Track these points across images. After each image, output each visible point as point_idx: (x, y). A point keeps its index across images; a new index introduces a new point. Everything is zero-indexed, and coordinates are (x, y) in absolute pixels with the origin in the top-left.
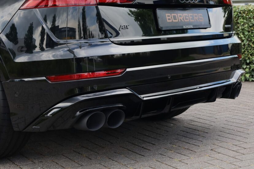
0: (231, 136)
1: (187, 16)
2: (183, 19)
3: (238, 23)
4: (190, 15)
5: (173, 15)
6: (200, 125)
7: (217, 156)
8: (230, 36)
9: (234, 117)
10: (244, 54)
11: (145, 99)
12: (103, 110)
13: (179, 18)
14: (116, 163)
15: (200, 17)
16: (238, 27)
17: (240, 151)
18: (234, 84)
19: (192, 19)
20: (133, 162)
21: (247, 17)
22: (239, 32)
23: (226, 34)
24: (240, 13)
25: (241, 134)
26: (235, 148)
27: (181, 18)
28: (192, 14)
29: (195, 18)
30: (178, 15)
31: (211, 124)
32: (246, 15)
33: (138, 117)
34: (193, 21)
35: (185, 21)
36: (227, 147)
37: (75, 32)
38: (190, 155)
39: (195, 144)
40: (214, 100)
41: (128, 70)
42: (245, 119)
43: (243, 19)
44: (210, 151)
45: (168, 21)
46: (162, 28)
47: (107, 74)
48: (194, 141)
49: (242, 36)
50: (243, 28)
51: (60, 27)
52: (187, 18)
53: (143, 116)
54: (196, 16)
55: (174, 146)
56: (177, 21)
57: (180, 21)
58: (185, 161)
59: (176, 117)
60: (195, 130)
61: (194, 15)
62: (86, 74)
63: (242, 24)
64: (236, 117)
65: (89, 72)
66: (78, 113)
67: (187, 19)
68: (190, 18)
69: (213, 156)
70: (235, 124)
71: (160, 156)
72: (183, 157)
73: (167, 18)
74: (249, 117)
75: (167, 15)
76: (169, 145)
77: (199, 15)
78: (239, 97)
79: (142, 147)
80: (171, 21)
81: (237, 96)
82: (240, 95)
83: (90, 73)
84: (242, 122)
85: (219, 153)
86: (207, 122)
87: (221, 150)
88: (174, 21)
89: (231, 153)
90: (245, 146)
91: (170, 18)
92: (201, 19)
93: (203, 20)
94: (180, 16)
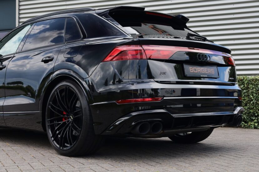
0: (234, 151)
1: (203, 70)
2: (201, 71)
3: (249, 88)
5: (194, 68)
9: (240, 143)
10: (253, 110)
11: (176, 117)
13: (198, 70)
14: (157, 159)
15: (212, 71)
16: (249, 91)
17: (239, 157)
19: (206, 72)
21: (255, 83)
22: (249, 94)
24: (250, 81)
25: (242, 150)
26: (235, 155)
27: (200, 70)
28: (206, 69)
29: (209, 71)
32: (254, 82)
34: (207, 73)
35: (202, 72)
36: (230, 155)
38: (205, 157)
39: (210, 153)
41: (165, 98)
43: (252, 85)
44: (218, 156)
45: (191, 71)
46: (187, 75)
49: (252, 97)
50: (252, 91)
54: (209, 70)
55: (196, 154)
56: (197, 72)
57: (198, 72)
58: (202, 160)
61: (208, 69)
63: (251, 88)
66: (133, 124)
67: (204, 71)
68: (206, 71)
70: (239, 146)
71: (186, 157)
73: (191, 69)
75: (190, 68)
76: (193, 153)
77: (211, 69)
80: (193, 71)
83: (142, 99)
85: (224, 157)
87: (227, 156)
88: (195, 72)
89: (232, 157)
90: (243, 154)
91: (192, 69)
92: (213, 72)
93: (214, 73)
94: (199, 69)
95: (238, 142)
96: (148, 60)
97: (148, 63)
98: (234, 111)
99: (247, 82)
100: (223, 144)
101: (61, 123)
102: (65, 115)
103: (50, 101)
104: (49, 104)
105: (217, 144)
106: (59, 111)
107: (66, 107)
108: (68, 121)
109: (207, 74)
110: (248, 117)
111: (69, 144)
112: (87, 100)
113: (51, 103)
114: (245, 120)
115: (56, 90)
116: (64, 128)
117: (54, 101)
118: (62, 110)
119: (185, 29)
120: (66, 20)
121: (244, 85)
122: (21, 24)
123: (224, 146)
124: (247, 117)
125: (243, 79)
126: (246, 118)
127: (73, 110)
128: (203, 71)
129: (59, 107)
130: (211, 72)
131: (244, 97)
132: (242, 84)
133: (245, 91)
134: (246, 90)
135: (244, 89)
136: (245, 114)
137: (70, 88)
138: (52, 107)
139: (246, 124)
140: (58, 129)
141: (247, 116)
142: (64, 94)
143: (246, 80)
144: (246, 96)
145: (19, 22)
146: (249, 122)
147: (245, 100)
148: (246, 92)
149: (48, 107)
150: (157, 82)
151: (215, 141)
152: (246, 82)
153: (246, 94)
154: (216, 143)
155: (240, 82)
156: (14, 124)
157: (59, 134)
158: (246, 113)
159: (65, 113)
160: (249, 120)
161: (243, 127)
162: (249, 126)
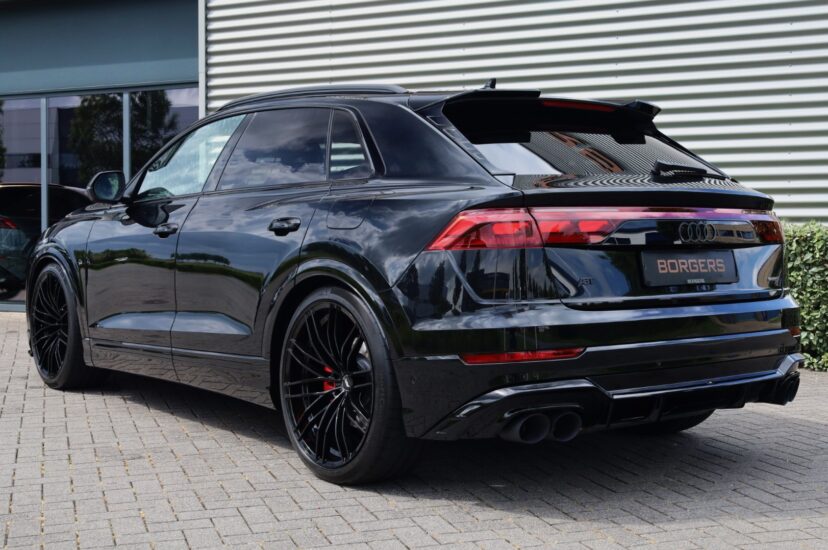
0: (775, 470)
1: (694, 263)
2: (688, 268)
4: (700, 261)
5: (669, 261)
6: (726, 447)
7: (741, 500)
8: (777, 296)
9: (791, 438)
11: (615, 397)
12: (546, 412)
13: (681, 267)
14: (567, 500)
15: (719, 265)
17: (785, 496)
18: (780, 379)
19: (703, 268)
20: (595, 500)
23: (773, 293)
25: (796, 468)
26: (777, 490)
27: (685, 267)
28: (704, 260)
29: (709, 266)
30: (680, 261)
31: (746, 447)
33: (604, 426)
34: (705, 271)
35: (692, 271)
36: (762, 487)
37: (508, 281)
38: (693, 496)
39: (709, 479)
40: (742, 406)
41: (589, 349)
42: (812, 442)
44: (730, 492)
45: (661, 271)
46: (649, 283)
47: (554, 354)
48: (707, 473)
51: (485, 272)
52: (694, 266)
53: (614, 425)
54: (711, 263)
55: (671, 480)
56: (677, 271)
57: (681, 271)
58: (684, 505)
59: (685, 431)
60: (715, 455)
61: (709, 261)
62: (523, 353)
64: (797, 438)
65: (527, 351)
66: (506, 415)
67: (695, 268)
68: (701, 266)
69: (733, 500)
70: (790, 450)
71: (643, 493)
72: (682, 498)
73: (660, 266)
74: (822, 439)
75: (659, 261)
76: (662, 478)
77: (718, 261)
78: (794, 401)
79: (616, 479)
80: (666, 271)
81: (790, 400)
82: (796, 398)
83: (530, 353)
84: (805, 447)
85: (746, 496)
86: (741, 443)
87: (751, 491)
88: (672, 271)
89: (767, 498)
90: (796, 487)
91: (665, 266)
92: (720, 268)
93: (723, 270)
94: (683, 264)
95: (788, 430)
96: (546, 248)
97: (545, 256)
98: (776, 367)
99: (822, 247)
100: (746, 437)
101: (318, 396)
102: (329, 374)
103: (291, 336)
104: (289, 344)
105: (731, 440)
106: (312, 364)
107: (331, 355)
108: (338, 392)
109: (704, 273)
110: (821, 341)
111: (337, 449)
112: (385, 346)
113: (293, 341)
114: (813, 349)
115: (306, 311)
116: (327, 407)
117: (302, 338)
118: (322, 362)
119: (647, 137)
120: (332, 114)
121: (813, 252)
122: (211, 113)
123: (750, 447)
124: (818, 342)
125: (812, 238)
126: (815, 343)
127: (350, 362)
128: (693, 268)
129: (313, 353)
130: (716, 267)
131: (812, 286)
132: (808, 249)
133: (814, 269)
134: (818, 266)
135: (813, 265)
136: (813, 332)
137: (343, 310)
138: (295, 350)
139: (815, 361)
140: (313, 411)
141: (820, 337)
142: (326, 318)
143: (818, 241)
144: (818, 284)
145: (207, 109)
146: (823, 354)
147: (815, 293)
148: (819, 273)
149: (287, 352)
150: (566, 305)
151: (725, 425)
152: (819, 246)
153: (818, 278)
154: (727, 433)
155: (803, 244)
156: (196, 376)
157: (316, 421)
158: (817, 329)
159: (328, 370)
160: (824, 349)
161: (806, 366)
162: (823, 366)
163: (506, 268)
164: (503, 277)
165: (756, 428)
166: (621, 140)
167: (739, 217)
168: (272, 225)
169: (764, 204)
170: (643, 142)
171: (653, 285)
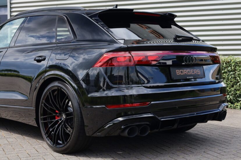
0: (218, 144)
1: (189, 71)
2: (187, 73)
3: (236, 70)
4: (191, 70)
5: (180, 70)
6: (201, 137)
7: (206, 155)
8: (219, 82)
9: (224, 133)
11: (162, 120)
12: (137, 125)
13: (185, 72)
14: (145, 157)
15: (198, 72)
16: (236, 73)
17: (222, 154)
18: (220, 112)
19: (192, 73)
20: (155, 157)
22: (236, 76)
23: (217, 81)
24: (237, 63)
25: (226, 143)
26: (219, 152)
27: (186, 72)
28: (193, 70)
29: (195, 72)
30: (184, 70)
31: (208, 137)
33: (157, 130)
34: (194, 74)
35: (189, 74)
36: (214, 151)
37: (123, 78)
38: (190, 155)
39: (195, 148)
40: (207, 122)
41: (152, 103)
42: (231, 134)
43: (239, 67)
44: (203, 153)
45: (177, 74)
46: (173, 78)
47: (140, 104)
48: (195, 146)
49: (238, 78)
50: (239, 73)
51: (114, 75)
52: (189, 72)
53: (161, 130)
54: (195, 71)
55: (182, 149)
56: (183, 74)
57: (185, 74)
58: (186, 158)
59: (187, 131)
60: (197, 140)
61: (194, 70)
62: (128, 104)
63: (238, 70)
64: (226, 133)
65: (130, 103)
66: (122, 127)
69: (204, 155)
70: (223, 137)
71: (172, 154)
72: (186, 155)
73: (177, 72)
74: (235, 133)
75: (177, 70)
76: (179, 148)
77: (198, 70)
78: (225, 120)
79: (162, 149)
80: (179, 74)
82: (225, 119)
83: (131, 104)
84: (229, 136)
85: (208, 154)
86: (206, 135)
87: (210, 152)
88: (181, 74)
89: (216, 154)
90: (226, 150)
91: (179, 72)
92: (199, 73)
93: (200, 73)
94: (185, 71)
95: (223, 130)
96: (136, 66)
97: (136, 69)
98: (218, 108)
99: (234, 65)
100: (208, 133)
101: (53, 121)
102: (57, 113)
103: (43, 99)
104: (42, 102)
105: (203, 134)
106: (51, 109)
107: (58, 106)
108: (61, 120)
110: (234, 98)
111: (61, 141)
112: (78, 102)
113: (44, 101)
114: (232, 101)
115: (48, 90)
116: (57, 126)
117: (47, 100)
118: (55, 109)
120: (57, 18)
121: (231, 67)
122: (12, 17)
123: (210, 136)
124: (233, 98)
125: (231, 62)
126: (232, 99)
127: (65, 109)
129: (51, 106)
130: (197, 72)
131: (231, 79)
132: (229, 66)
133: (232, 73)
134: (233, 72)
135: (231, 71)
136: (231, 95)
137: (62, 89)
138: (45, 105)
139: (232, 105)
140: (52, 127)
141: (234, 97)
142: (56, 93)
143: (233, 63)
144: (233, 78)
145: (11, 16)
146: (235, 103)
147: (232, 81)
148: (233, 74)
149: (41, 106)
150: (144, 87)
151: (201, 129)
152: (233, 64)
153: (233, 76)
154: (202, 132)
155: (228, 64)
156: (8, 115)
157: (53, 131)
158: (233, 94)
159: (57, 112)
160: (235, 101)
161: (229, 107)
162: (235, 107)
163: (122, 73)
164: (121, 77)
165: (212, 129)
166: (163, 27)
167: (205, 55)
168: (35, 58)
169: (214, 50)
170: (171, 27)
171: (174, 79)
